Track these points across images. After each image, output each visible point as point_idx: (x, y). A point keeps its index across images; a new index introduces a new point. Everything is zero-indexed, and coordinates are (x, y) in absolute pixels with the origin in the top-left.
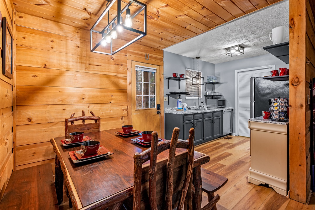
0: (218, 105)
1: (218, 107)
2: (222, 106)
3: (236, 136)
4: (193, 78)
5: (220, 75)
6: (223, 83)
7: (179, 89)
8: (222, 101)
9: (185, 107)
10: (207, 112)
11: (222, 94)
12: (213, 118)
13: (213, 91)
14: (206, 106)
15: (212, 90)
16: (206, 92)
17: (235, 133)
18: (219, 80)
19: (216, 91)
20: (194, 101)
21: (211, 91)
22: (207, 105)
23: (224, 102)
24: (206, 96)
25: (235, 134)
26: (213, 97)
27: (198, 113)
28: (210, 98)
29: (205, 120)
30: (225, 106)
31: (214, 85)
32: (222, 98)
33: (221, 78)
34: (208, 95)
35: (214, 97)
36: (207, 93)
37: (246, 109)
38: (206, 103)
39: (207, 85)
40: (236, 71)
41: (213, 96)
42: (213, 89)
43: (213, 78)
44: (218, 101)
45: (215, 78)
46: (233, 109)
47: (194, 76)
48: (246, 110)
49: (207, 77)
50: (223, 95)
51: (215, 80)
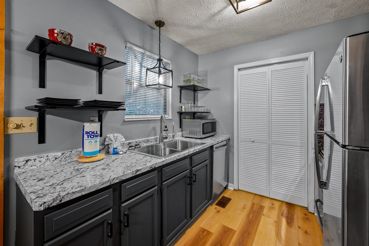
0: (203, 133)
1: (204, 136)
2: (211, 134)
3: (234, 190)
4: (147, 69)
5: (207, 76)
6: (212, 90)
7: (100, 92)
8: (210, 124)
9: (115, 146)
10: (175, 159)
11: (210, 110)
12: (191, 171)
13: (194, 104)
14: (180, 133)
15: (193, 102)
16: (180, 105)
17: (233, 185)
18: (205, 85)
19: (199, 104)
20: (152, 125)
21: (190, 105)
22: (182, 131)
23: (214, 125)
24: (181, 114)
25: (233, 187)
26: (194, 115)
27: (138, 173)
28: (189, 117)
29: (168, 187)
30: (216, 132)
31: (196, 94)
32: (210, 117)
33: (208, 81)
34: (183, 111)
35: (196, 115)
36: (183, 107)
37: (253, 140)
38: (180, 127)
39: (182, 91)
40: (236, 68)
41: (194, 113)
42: (195, 100)
43: (194, 78)
44: (203, 124)
45: (198, 80)
46: (229, 139)
47: (149, 67)
48: (253, 142)
49: (183, 76)
50: (212, 112)
51: (198, 82)
